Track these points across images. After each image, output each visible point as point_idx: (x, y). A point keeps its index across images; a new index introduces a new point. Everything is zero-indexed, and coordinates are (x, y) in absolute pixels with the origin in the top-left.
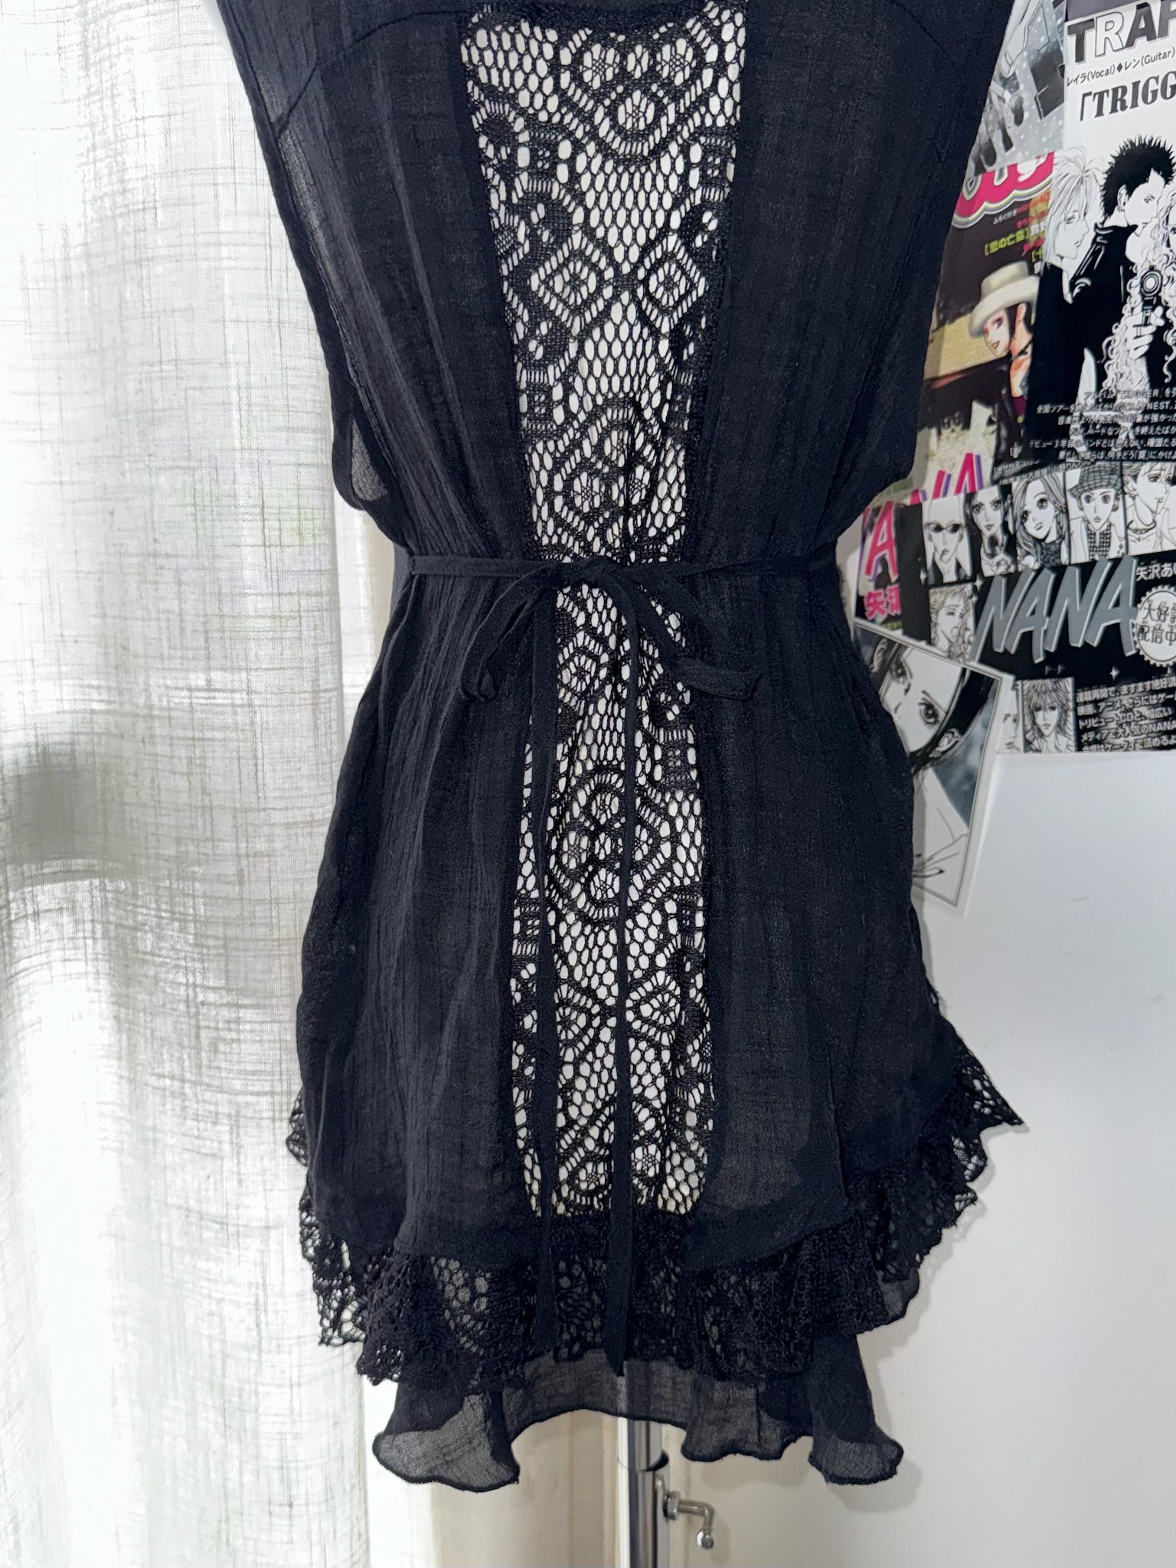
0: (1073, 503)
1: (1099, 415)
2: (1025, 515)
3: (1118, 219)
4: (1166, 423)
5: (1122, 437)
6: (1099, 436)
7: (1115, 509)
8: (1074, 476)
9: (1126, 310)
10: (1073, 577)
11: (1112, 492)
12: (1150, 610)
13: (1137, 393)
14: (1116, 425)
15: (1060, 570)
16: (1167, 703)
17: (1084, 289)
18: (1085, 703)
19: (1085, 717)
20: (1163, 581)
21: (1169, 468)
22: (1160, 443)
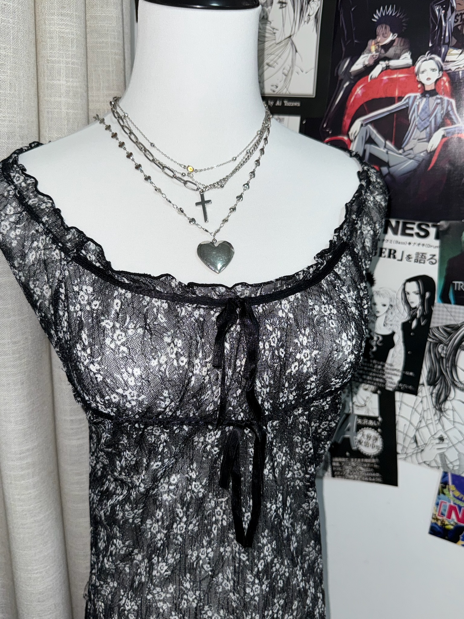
12: (363, 435)
16: (371, 468)
18: (336, 462)
19: (335, 467)
20: (370, 426)
21: (372, 388)
22: (368, 378)
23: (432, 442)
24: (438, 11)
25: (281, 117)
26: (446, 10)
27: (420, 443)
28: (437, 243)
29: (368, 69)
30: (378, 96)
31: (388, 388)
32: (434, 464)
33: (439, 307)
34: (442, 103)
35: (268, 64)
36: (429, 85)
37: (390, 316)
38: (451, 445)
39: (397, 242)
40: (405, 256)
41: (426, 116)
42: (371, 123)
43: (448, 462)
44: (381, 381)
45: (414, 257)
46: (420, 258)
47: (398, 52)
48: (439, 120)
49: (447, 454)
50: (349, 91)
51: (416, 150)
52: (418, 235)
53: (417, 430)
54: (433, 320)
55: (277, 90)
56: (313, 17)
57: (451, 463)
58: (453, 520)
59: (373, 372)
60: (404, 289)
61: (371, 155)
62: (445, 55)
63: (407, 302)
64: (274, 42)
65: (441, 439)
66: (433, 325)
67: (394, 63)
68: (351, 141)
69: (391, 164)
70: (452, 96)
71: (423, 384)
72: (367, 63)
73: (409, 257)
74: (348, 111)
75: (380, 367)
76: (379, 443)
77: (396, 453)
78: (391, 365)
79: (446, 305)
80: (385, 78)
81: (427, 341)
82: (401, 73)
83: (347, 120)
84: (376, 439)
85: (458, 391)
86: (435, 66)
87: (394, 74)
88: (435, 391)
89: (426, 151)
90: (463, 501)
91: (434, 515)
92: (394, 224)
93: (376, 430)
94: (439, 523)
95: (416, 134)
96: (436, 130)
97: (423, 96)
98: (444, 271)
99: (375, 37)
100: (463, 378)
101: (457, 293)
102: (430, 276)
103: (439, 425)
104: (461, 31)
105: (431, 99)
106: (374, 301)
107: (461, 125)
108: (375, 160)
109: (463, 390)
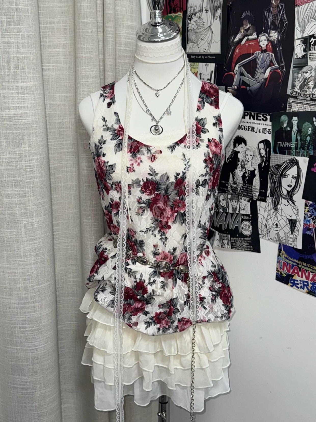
0: (229, 201)
1: (233, 185)
2: (220, 201)
3: (236, 149)
4: (246, 190)
5: (239, 191)
6: (234, 190)
7: (237, 204)
8: (229, 196)
9: (238, 167)
10: (229, 216)
11: (237, 201)
12: (244, 225)
13: (241, 183)
14: (237, 188)
15: (227, 213)
16: (248, 243)
17: (230, 161)
18: (233, 240)
19: (233, 243)
20: (246, 220)
21: (248, 199)
22: (246, 194)
23: (273, 227)
24: (266, 13)
25: (207, 64)
26: (269, 13)
27: (268, 228)
28: (270, 123)
29: (241, 40)
30: (244, 53)
31: (254, 199)
32: (275, 239)
33: (273, 155)
34: (269, 55)
35: (201, 39)
36: (264, 47)
37: (253, 161)
38: (281, 228)
39: (255, 123)
40: (258, 130)
41: (263, 61)
42: (242, 66)
43: (281, 238)
44: (251, 195)
45: (262, 130)
46: (264, 131)
47: (252, 32)
48: (268, 63)
49: (279, 233)
50: (234, 51)
51: (260, 78)
52: (263, 119)
53: (267, 221)
54: (271, 162)
55: (205, 51)
56: (218, 17)
57: (282, 238)
58: (285, 271)
59: (248, 191)
60: (258, 147)
61: (243, 81)
62: (269, 33)
63: (260, 154)
64: (203, 29)
65: (277, 225)
66: (271, 165)
67: (250, 37)
68: (235, 75)
69: (251, 85)
70: (273, 53)
71: (268, 196)
72: (240, 37)
73: (260, 131)
75: (250, 188)
76: (251, 229)
77: (258, 234)
79: (276, 154)
80: (247, 44)
81: (268, 173)
82: (253, 42)
83: (233, 65)
84: (250, 227)
85: (282, 199)
86: (265, 38)
87: (250, 43)
88: (273, 200)
89: (264, 78)
90: (289, 260)
91: (277, 268)
92: (253, 114)
93: (249, 222)
94: (280, 273)
95: (260, 70)
96: (267, 68)
97: (262, 52)
98: (274, 137)
99: (242, 25)
100: (285, 192)
101: (279, 148)
102: (269, 140)
103: (276, 218)
104: (275, 22)
105: (265, 54)
106: (247, 153)
107: (277, 65)
108: (244, 83)
109: (284, 199)
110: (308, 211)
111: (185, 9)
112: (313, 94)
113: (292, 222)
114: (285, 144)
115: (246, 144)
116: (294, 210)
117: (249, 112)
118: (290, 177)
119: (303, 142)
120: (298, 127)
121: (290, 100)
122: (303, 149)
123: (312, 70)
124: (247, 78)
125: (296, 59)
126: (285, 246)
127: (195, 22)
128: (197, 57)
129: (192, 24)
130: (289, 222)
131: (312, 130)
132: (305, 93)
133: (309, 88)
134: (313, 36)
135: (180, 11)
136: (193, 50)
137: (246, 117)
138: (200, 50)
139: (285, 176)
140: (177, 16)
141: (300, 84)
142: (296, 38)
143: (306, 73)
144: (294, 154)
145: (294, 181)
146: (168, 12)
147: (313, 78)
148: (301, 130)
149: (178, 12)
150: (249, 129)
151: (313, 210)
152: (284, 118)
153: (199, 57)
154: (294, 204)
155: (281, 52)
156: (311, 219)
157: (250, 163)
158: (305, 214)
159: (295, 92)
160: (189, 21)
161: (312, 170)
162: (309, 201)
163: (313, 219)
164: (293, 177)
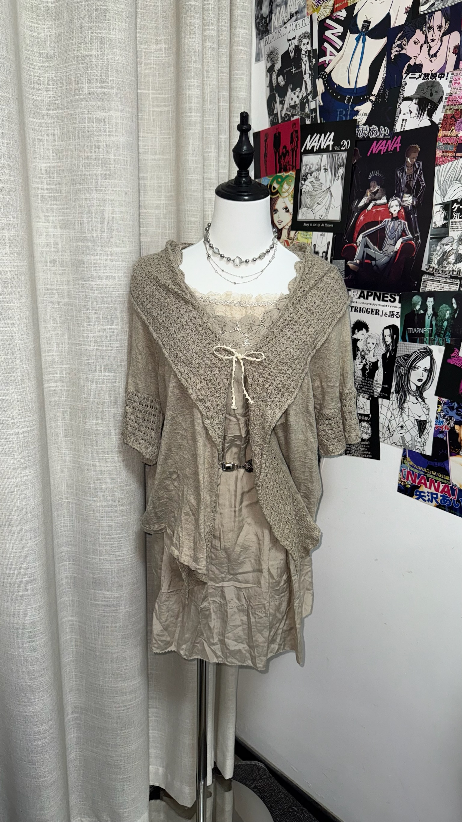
3: (355, 336)
9: (357, 358)
16: (366, 448)
20: (365, 421)
21: (367, 396)
22: (365, 390)
23: (397, 429)
24: (399, 174)
25: (323, 233)
26: (402, 172)
27: (391, 430)
28: (399, 305)
29: (367, 205)
30: (370, 221)
31: (374, 396)
32: (399, 444)
34: (401, 224)
35: (318, 203)
36: (395, 214)
37: (376, 350)
38: (407, 430)
39: (380, 305)
40: (384, 313)
41: (393, 231)
42: (367, 236)
43: (406, 442)
44: (372, 391)
45: (388, 313)
46: (392, 314)
47: (380, 196)
48: (400, 233)
49: (404, 436)
50: (357, 217)
51: (389, 251)
52: (390, 300)
53: (390, 422)
54: (397, 352)
55: (322, 218)
56: (340, 177)
57: (408, 442)
58: (410, 481)
59: (368, 386)
60: (383, 334)
61: (367, 254)
62: (402, 197)
63: (385, 342)
64: (321, 191)
65: (402, 427)
66: (397, 355)
67: (378, 202)
68: (358, 246)
69: (377, 259)
70: (406, 220)
71: (393, 393)
72: (365, 202)
73: (386, 314)
74: (356, 229)
75: (371, 383)
76: (370, 431)
77: (379, 438)
78: (377, 381)
79: (404, 342)
80: (374, 210)
81: (394, 365)
83: (356, 235)
84: (368, 429)
85: (410, 396)
86: (397, 204)
88: (399, 397)
89: (393, 251)
90: (415, 468)
91: (400, 478)
92: (378, 295)
93: (368, 423)
94: (403, 484)
95: (389, 242)
96: (398, 239)
97: (392, 220)
98: (403, 322)
99: (369, 188)
100: (414, 388)
101: (409, 335)
102: (396, 325)
103: (401, 418)
104: (409, 184)
105: (396, 222)
106: (368, 341)
107: (411, 236)
108: (369, 257)
109: (413, 395)
110: (442, 410)
111: (298, 168)
112: (453, 271)
113: (421, 424)
114: (416, 331)
115: (367, 330)
116: (424, 409)
117: (373, 292)
118: (421, 370)
119: (439, 327)
120: (433, 309)
121: (425, 277)
122: (439, 336)
123: (453, 241)
124: (373, 251)
125: (434, 228)
126: (411, 452)
127: (311, 182)
128: (311, 225)
129: (307, 186)
130: (418, 423)
131: (450, 314)
132: (444, 269)
133: (449, 263)
134: (455, 201)
135: (292, 170)
136: (306, 216)
137: (370, 298)
138: (315, 217)
139: (415, 369)
140: (288, 176)
141: (439, 258)
142: (435, 203)
143: (447, 245)
144: (427, 342)
145: (426, 374)
146: (278, 171)
147: (455, 251)
148: (437, 313)
149: (290, 171)
150: (372, 312)
151: (448, 409)
152: (417, 299)
153: (314, 225)
154: (424, 401)
155: (416, 219)
156: (445, 420)
157: (372, 353)
158: (437, 414)
159: (431, 267)
160: (303, 182)
161: (449, 361)
162: (444, 398)
163: (447, 420)
164: (425, 370)
